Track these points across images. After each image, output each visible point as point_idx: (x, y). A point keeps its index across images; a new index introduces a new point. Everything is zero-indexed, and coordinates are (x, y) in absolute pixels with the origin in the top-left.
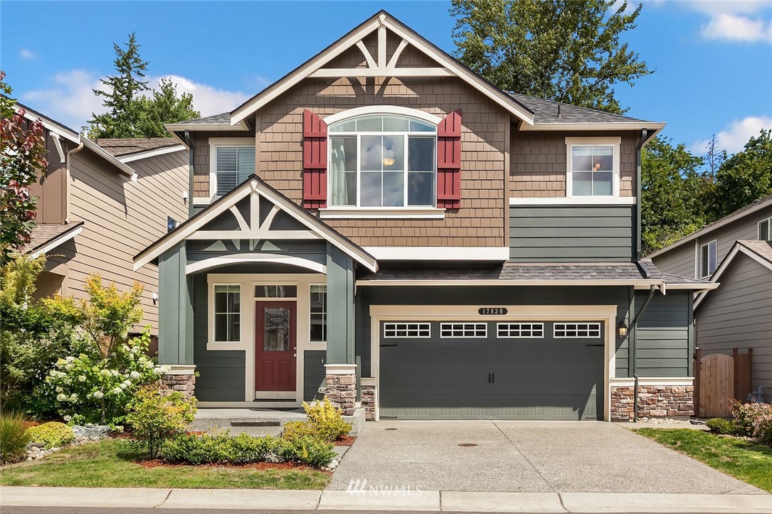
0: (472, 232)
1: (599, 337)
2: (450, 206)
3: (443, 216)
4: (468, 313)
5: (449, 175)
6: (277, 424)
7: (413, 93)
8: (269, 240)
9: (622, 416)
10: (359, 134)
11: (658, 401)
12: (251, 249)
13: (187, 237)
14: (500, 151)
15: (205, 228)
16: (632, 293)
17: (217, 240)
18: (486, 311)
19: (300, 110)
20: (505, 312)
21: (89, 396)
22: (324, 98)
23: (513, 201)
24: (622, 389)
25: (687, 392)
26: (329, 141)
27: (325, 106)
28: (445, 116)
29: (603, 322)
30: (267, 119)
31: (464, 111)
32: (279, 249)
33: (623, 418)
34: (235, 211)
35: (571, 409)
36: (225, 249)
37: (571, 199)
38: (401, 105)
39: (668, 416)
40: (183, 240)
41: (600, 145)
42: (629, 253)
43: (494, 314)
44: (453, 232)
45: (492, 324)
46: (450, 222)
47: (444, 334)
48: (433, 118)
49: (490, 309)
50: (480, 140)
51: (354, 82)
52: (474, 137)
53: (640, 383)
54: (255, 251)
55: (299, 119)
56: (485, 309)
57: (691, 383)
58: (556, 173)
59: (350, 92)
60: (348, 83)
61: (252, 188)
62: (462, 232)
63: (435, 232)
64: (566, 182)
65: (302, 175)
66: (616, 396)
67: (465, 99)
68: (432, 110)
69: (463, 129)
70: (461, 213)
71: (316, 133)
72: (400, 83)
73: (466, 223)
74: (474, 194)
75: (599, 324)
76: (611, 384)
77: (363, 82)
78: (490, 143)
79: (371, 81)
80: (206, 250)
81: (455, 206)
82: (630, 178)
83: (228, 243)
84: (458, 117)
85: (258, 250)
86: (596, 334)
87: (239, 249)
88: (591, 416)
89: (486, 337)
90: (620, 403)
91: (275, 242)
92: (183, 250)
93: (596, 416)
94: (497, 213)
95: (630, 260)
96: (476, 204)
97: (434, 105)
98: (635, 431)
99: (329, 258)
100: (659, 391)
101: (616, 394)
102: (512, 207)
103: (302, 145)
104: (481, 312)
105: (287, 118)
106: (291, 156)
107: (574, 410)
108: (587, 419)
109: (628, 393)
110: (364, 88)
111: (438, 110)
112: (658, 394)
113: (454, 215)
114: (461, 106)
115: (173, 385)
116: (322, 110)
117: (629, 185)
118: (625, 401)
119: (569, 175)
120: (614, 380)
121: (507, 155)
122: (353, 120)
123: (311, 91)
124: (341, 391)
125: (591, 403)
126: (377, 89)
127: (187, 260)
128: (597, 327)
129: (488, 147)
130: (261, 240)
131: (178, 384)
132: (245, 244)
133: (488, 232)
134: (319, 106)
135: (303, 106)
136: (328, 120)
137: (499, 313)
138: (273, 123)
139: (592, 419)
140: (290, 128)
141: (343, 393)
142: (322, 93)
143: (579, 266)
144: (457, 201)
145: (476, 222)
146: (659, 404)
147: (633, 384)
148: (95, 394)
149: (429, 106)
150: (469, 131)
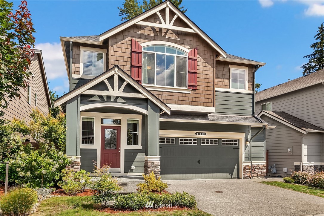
0: (201, 100)
1: (238, 145)
2: (193, 88)
3: (190, 92)
4: (191, 134)
5: (193, 75)
6: (126, 184)
7: (178, 38)
8: (121, 97)
9: (247, 176)
10: (156, 53)
11: (255, 170)
12: (112, 100)
13: (82, 92)
14: (212, 67)
15: (91, 89)
16: (250, 128)
17: (95, 95)
18: (198, 134)
19: (129, 38)
20: (205, 134)
21: (37, 173)
22: (140, 34)
23: (217, 89)
24: (247, 166)
25: (264, 167)
26: (143, 54)
27: (141, 38)
28: (191, 50)
29: (239, 139)
30: (115, 40)
31: (198, 49)
32: (125, 102)
33: (247, 177)
34: (106, 82)
35: (228, 174)
36: (99, 100)
37: (231, 90)
38: (173, 42)
39: (258, 176)
40: (80, 94)
41: (241, 69)
42: (251, 112)
43: (201, 135)
44: (194, 99)
45: (199, 139)
46: (192, 95)
47: (181, 143)
48: (186, 50)
49: (200, 133)
50: (204, 61)
51: (153, 29)
52: (202, 60)
53: (253, 164)
54: (114, 102)
55: (129, 43)
56: (198, 133)
57: (265, 163)
58: (226, 79)
59: (152, 34)
60: (151, 29)
61: (115, 71)
62: (197, 100)
63: (186, 99)
64: (229, 82)
65: (131, 68)
66: (245, 169)
67: (199, 44)
68: (186, 46)
69: (198, 56)
70: (197, 91)
71: (137, 50)
72: (173, 33)
73: (199, 96)
74: (202, 84)
75: (238, 140)
76: (243, 164)
77: (158, 30)
78: (208, 63)
79: (161, 30)
80: (90, 99)
81: (195, 88)
82: (251, 83)
83: (101, 97)
84: (196, 51)
85: (115, 101)
86: (236, 144)
87: (106, 100)
88: (235, 177)
89: (197, 144)
90: (246, 171)
91: (123, 98)
92: (79, 99)
93: (237, 177)
94: (211, 93)
95: (251, 115)
96: (203, 88)
97: (187, 45)
98: (260, 182)
99: (149, 107)
100: (255, 166)
101: (245, 168)
102: (217, 91)
103: (131, 54)
104: (196, 134)
105: (123, 41)
106: (125, 59)
107: (229, 174)
108: (234, 178)
109: (249, 167)
110: (158, 33)
111: (188, 47)
112: (255, 168)
113: (194, 92)
114: (197, 47)
115: (73, 166)
116: (139, 40)
117: (251, 86)
118: (248, 171)
119: (231, 80)
120: (244, 162)
121: (215, 69)
122: (153, 47)
123: (135, 31)
124: (154, 168)
125: (235, 172)
126: (163, 34)
127: (81, 104)
128: (236, 141)
129: (207, 65)
130: (117, 96)
131: (76, 165)
132: (109, 97)
133: (207, 100)
134: (138, 38)
135: (131, 37)
136: (143, 45)
137: (203, 135)
138: (117, 43)
139: (235, 178)
140: (125, 46)
141: (155, 169)
142: (139, 32)
143: (235, 117)
144: (196, 86)
145: (203, 96)
146: (255, 172)
147: (250, 164)
148: (43, 172)
149: (185, 44)
150: (200, 57)
